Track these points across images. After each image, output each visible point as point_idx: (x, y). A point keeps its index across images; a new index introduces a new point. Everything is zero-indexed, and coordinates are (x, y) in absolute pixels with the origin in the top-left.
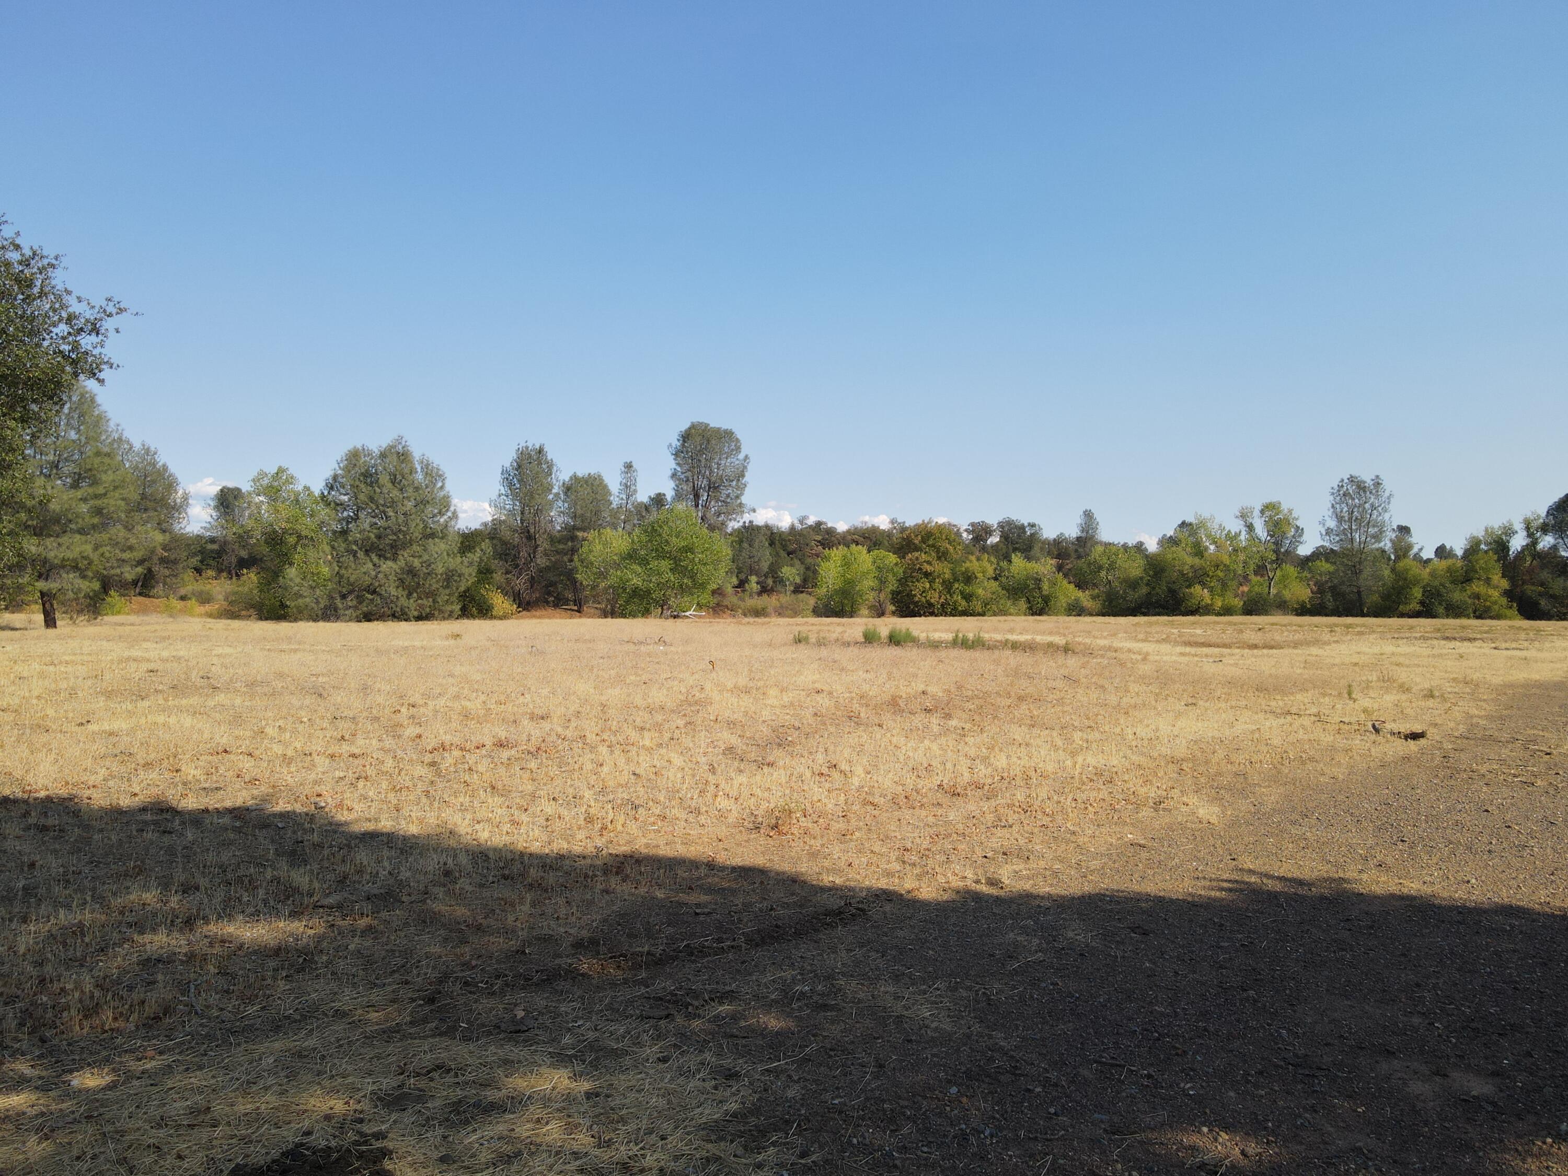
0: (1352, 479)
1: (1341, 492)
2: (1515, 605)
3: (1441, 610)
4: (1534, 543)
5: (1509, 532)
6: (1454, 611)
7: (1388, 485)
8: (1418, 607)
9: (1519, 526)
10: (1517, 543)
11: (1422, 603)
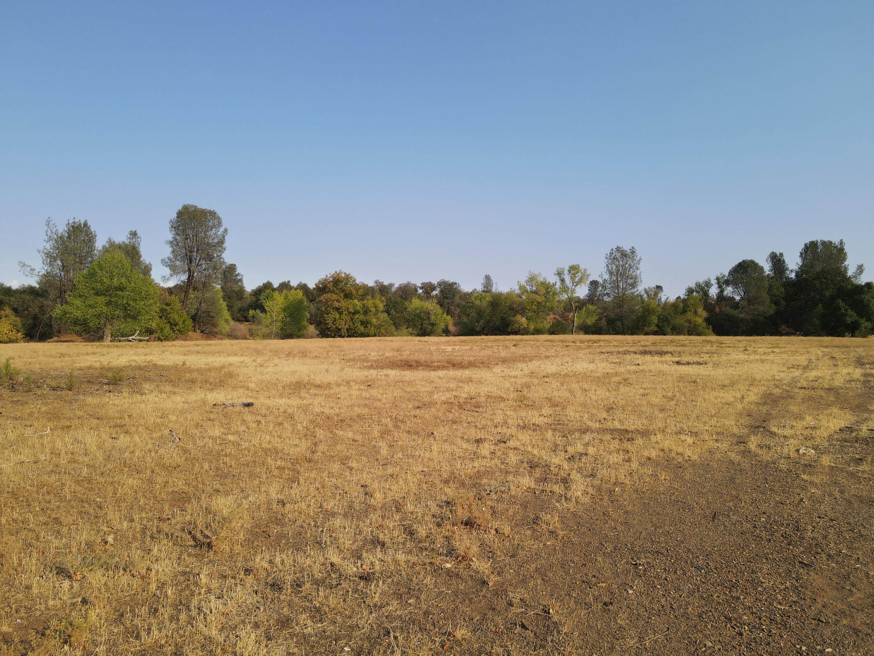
0: (618, 249)
1: (612, 257)
2: (711, 327)
3: (669, 330)
4: (722, 291)
5: (708, 284)
6: (677, 330)
7: (639, 253)
8: (656, 329)
9: (714, 282)
10: (714, 291)
11: (657, 326)
